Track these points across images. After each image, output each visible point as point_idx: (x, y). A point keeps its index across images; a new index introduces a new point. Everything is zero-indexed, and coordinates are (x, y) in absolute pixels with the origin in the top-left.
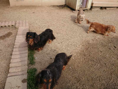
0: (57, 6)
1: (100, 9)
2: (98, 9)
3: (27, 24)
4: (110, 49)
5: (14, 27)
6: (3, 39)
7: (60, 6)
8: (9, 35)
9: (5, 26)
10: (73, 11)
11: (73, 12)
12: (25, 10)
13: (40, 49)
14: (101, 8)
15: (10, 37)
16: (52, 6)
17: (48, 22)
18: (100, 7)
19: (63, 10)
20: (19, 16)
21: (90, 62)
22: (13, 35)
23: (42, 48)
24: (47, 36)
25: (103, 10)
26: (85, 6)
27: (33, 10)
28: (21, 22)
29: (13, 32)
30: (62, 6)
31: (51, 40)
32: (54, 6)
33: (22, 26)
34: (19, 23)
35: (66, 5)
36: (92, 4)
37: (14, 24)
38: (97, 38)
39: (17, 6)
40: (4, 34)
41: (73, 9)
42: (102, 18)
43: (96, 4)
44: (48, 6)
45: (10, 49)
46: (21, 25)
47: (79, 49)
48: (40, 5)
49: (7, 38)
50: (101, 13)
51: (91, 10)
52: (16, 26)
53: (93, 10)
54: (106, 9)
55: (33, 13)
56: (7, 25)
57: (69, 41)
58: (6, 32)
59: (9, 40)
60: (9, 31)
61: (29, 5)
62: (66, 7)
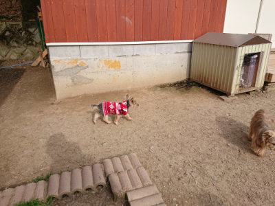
7: (177, 83)
10: (223, 97)
11: (223, 100)
16: (158, 86)
30: (182, 83)
41: (219, 92)
44: (149, 89)
51: (265, 90)
53: (268, 88)
56: (79, 185)
62: (194, 87)
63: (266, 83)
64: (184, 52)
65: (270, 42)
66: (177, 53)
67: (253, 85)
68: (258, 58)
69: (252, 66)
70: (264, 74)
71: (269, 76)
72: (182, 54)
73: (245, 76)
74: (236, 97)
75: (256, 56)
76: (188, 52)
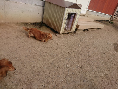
0: (31, 24)
2: (82, 31)
7: (36, 23)
10: (57, 34)
16: (22, 23)
30: (38, 23)
35: (42, 22)
41: (55, 31)
43: (82, 26)
44: (16, 24)
51: (75, 32)
62: (44, 27)
63: (76, 29)
64: (40, 6)
65: (80, 9)
66: (36, 5)
67: (71, 30)
68: (74, 16)
69: (71, 20)
70: (76, 25)
71: (78, 26)
72: (39, 7)
73: (67, 25)
74: (63, 35)
75: (74, 15)
76: (42, 6)
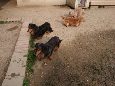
0: (59, 6)
1: (98, 8)
2: (97, 8)
3: (31, 20)
4: (99, 39)
5: (20, 22)
6: (11, 31)
7: (62, 5)
8: (15, 28)
9: (13, 21)
12: (30, 9)
13: (39, 38)
14: (100, 7)
15: (17, 29)
16: (54, 5)
17: (48, 19)
18: (98, 6)
19: (63, 9)
20: (25, 14)
21: (79, 48)
22: (19, 28)
23: (41, 37)
24: (45, 28)
25: (101, 9)
26: (83, 5)
27: (37, 9)
28: (26, 18)
29: (19, 26)
30: (63, 5)
31: (49, 32)
32: (55, 6)
33: (27, 21)
34: (24, 19)
35: (66, 4)
36: (90, 3)
37: (20, 20)
38: (89, 32)
39: (23, 6)
40: (12, 27)
41: (73, 8)
42: (99, 15)
43: (94, 3)
44: (50, 6)
45: (16, 38)
46: (25, 20)
47: (72, 39)
48: (43, 5)
49: (14, 30)
50: (99, 11)
51: (90, 8)
52: (22, 21)
53: (91, 8)
54: (104, 7)
55: (37, 11)
56: (14, 20)
57: (65, 33)
58: (13, 26)
59: (15, 31)
60: (15, 25)
61: (34, 5)
